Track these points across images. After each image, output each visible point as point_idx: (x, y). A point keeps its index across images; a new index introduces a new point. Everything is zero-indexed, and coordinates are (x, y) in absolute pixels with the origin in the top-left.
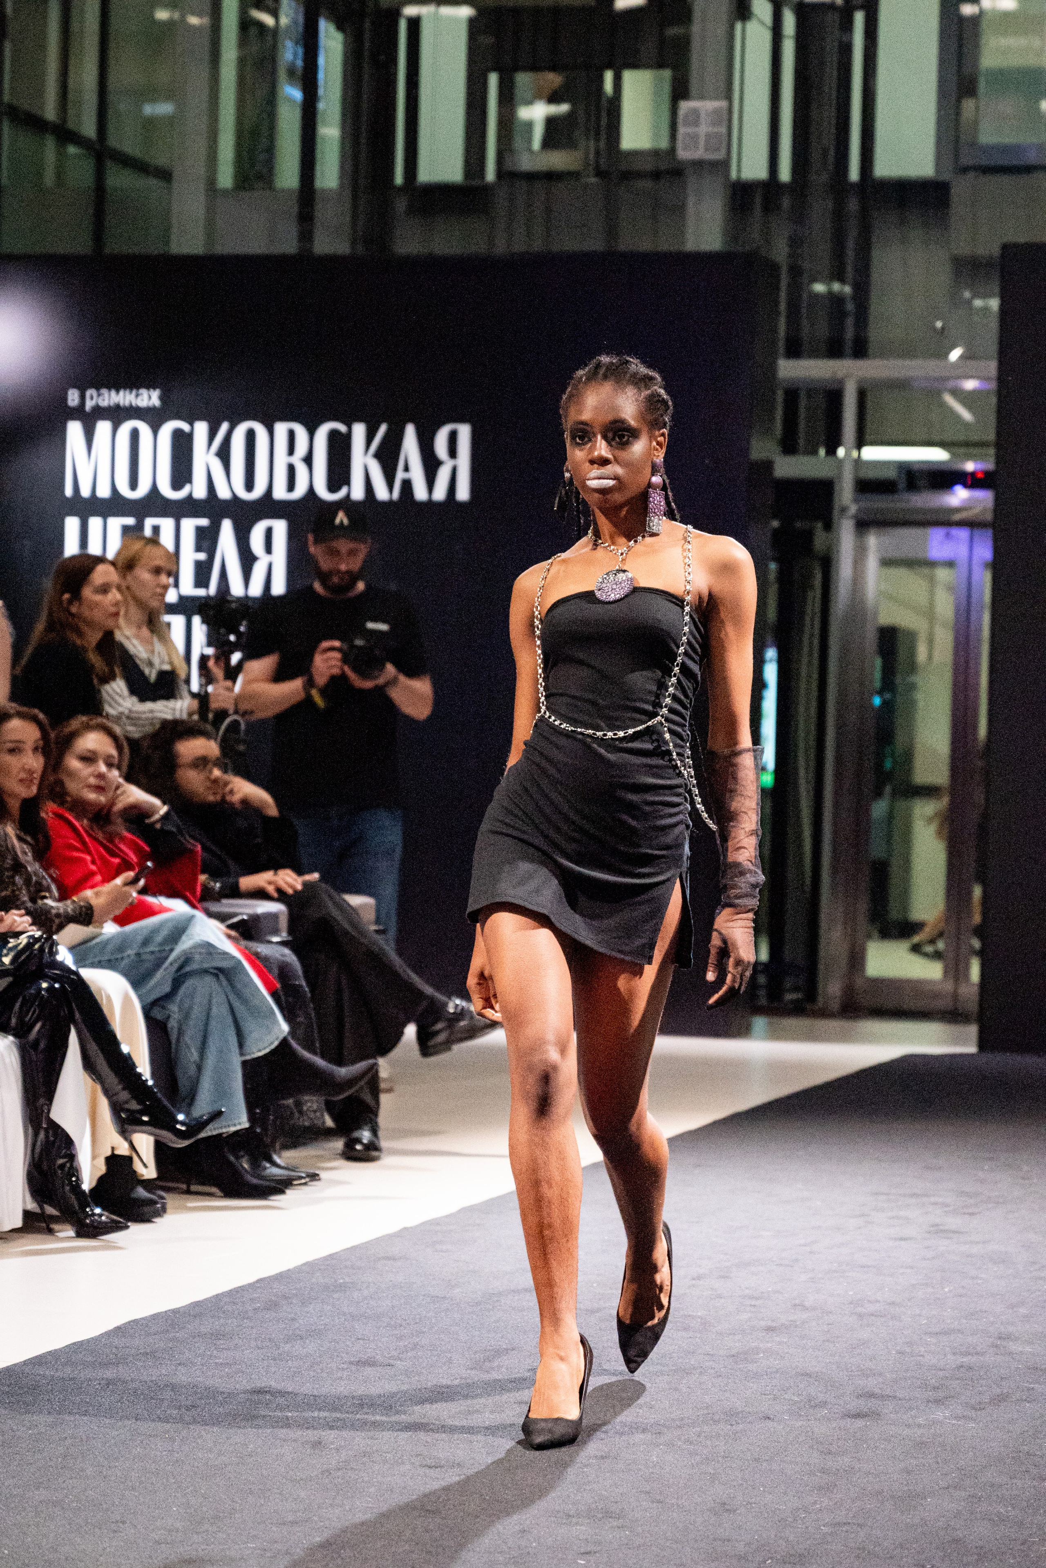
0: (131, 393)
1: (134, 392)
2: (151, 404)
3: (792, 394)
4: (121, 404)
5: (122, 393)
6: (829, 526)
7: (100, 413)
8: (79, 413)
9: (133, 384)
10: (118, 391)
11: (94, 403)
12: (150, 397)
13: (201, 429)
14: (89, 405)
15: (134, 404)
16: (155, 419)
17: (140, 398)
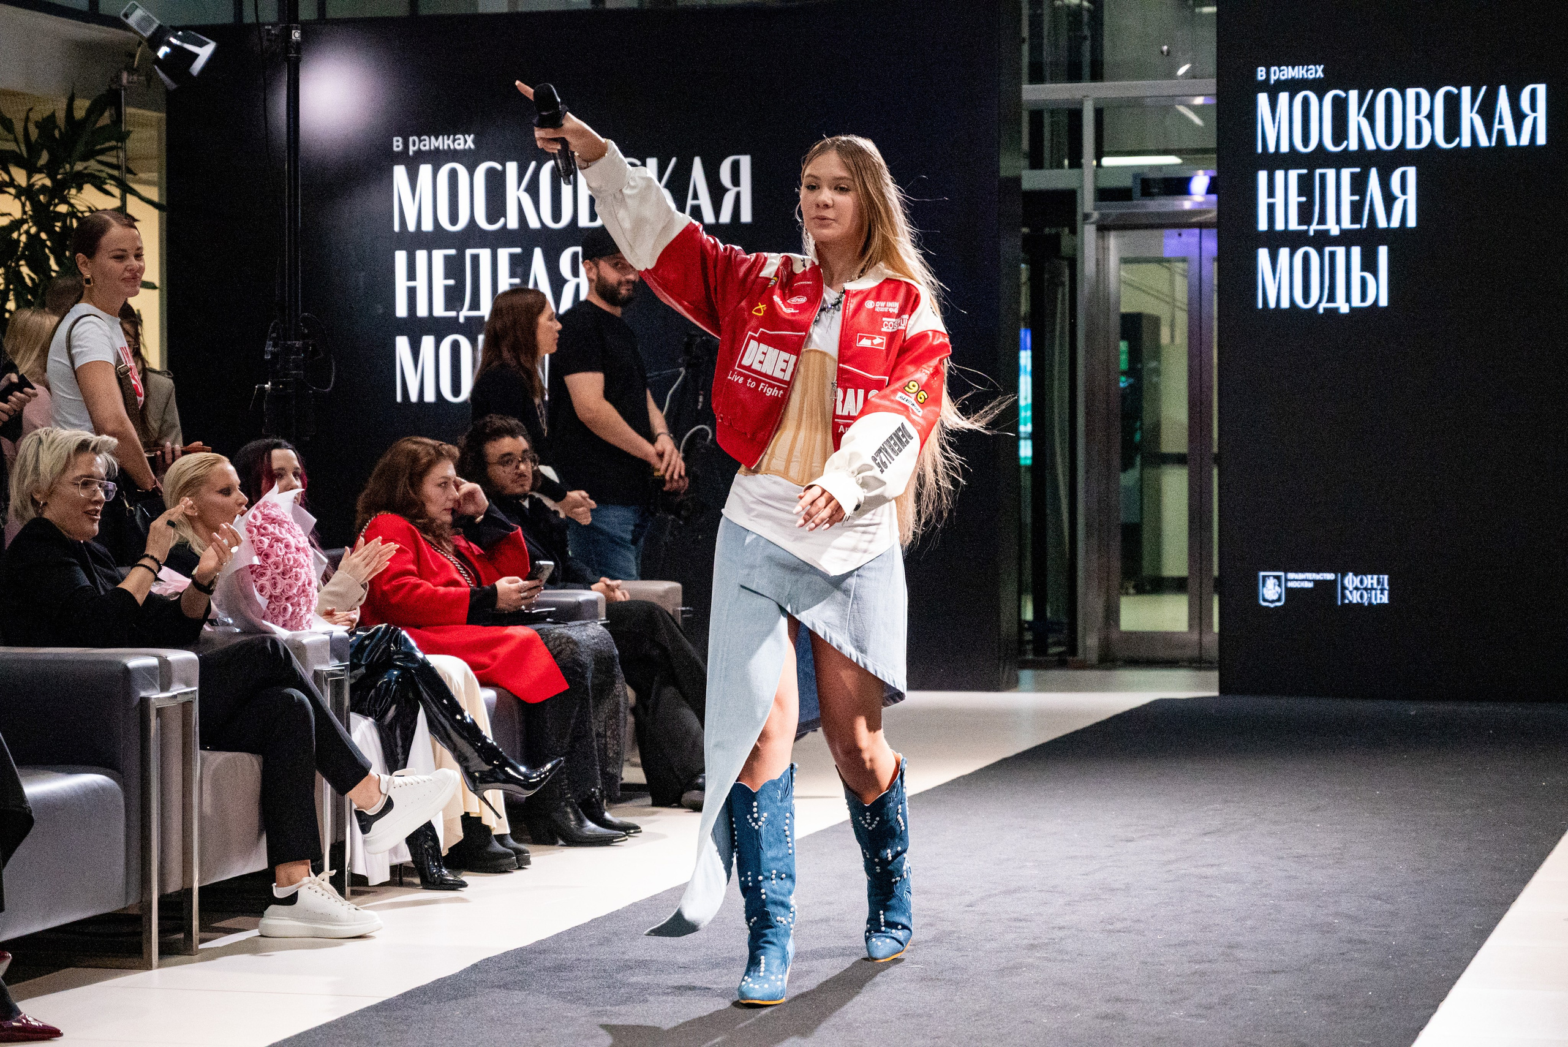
0: (448, 139)
1: (452, 137)
2: (467, 147)
3: (1036, 116)
4: (441, 148)
5: (441, 138)
6: (1073, 231)
7: (422, 157)
8: (403, 158)
9: (451, 129)
10: (437, 139)
11: (416, 148)
12: (466, 141)
13: (512, 168)
14: (412, 149)
15: (452, 147)
16: (471, 160)
17: (456, 142)
